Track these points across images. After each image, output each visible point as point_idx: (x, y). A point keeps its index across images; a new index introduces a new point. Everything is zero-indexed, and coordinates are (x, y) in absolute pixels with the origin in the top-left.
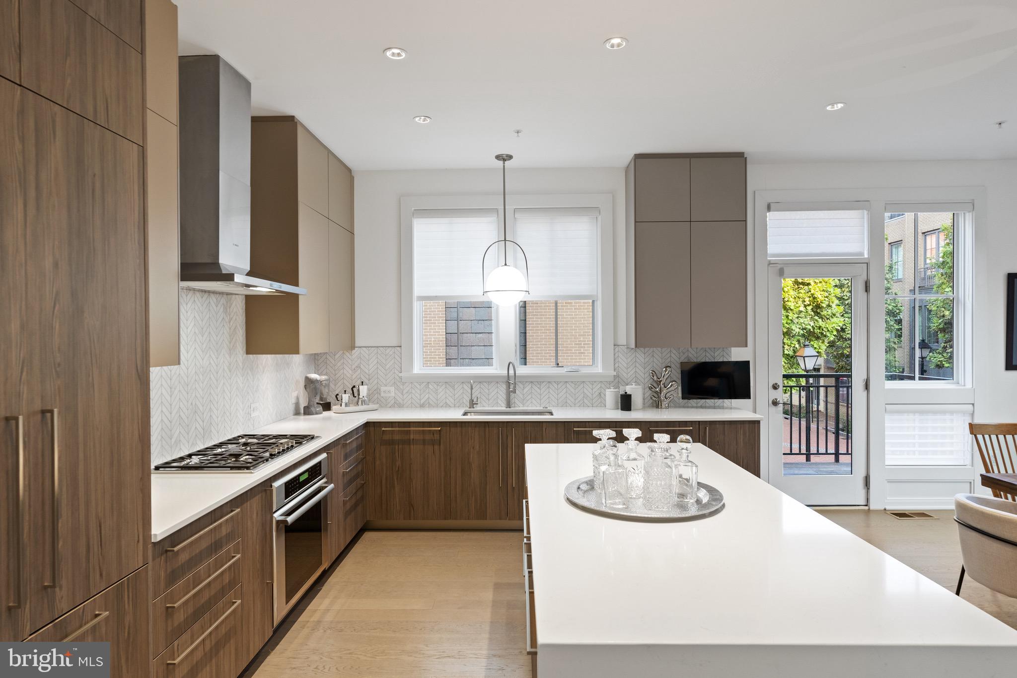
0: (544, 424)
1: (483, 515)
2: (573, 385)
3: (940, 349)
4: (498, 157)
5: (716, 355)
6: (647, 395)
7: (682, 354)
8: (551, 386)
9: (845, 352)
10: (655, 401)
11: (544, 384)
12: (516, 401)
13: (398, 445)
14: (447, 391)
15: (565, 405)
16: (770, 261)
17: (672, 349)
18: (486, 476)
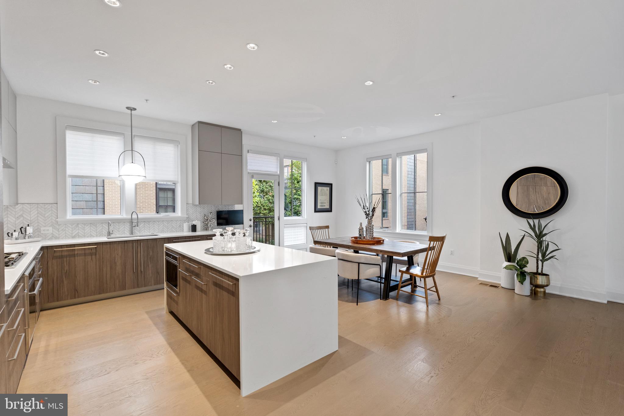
0: (158, 239)
1: (123, 288)
2: (167, 222)
3: (289, 210)
4: (128, 108)
5: (229, 208)
6: (202, 225)
7: (216, 208)
8: (155, 223)
9: (258, 212)
10: (206, 228)
11: (152, 222)
12: (136, 231)
13: (66, 258)
14: (92, 228)
15: (162, 231)
16: (248, 172)
17: (212, 206)
18: (126, 268)
